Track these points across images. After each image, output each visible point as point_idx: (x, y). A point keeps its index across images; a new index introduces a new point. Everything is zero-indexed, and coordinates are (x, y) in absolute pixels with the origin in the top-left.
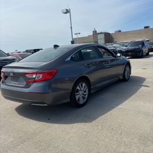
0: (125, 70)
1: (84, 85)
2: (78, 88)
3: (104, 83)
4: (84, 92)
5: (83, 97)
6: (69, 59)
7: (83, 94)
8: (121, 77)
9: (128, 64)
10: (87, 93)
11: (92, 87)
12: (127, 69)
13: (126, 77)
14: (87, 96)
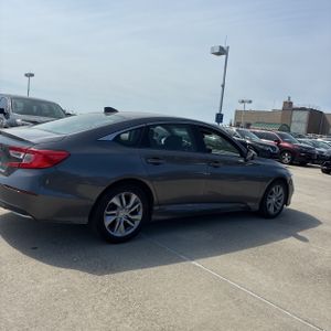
0: (268, 192)
1: (134, 197)
2: (115, 200)
4: (132, 214)
5: (126, 225)
6: (111, 137)
7: (129, 219)
8: (255, 206)
10: (139, 217)
11: (156, 208)
12: (278, 191)
13: (271, 210)
14: (137, 223)
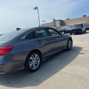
0: (68, 43)
1: (36, 55)
2: (31, 58)
3: (53, 53)
4: (37, 61)
5: (36, 65)
6: (24, 37)
7: (36, 63)
9: (70, 39)
11: (43, 57)
12: (70, 42)
13: (69, 48)
14: (39, 63)
